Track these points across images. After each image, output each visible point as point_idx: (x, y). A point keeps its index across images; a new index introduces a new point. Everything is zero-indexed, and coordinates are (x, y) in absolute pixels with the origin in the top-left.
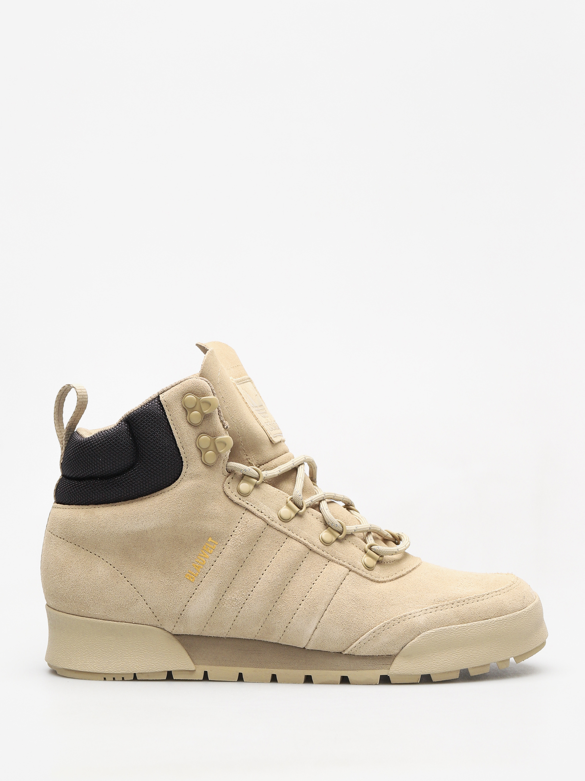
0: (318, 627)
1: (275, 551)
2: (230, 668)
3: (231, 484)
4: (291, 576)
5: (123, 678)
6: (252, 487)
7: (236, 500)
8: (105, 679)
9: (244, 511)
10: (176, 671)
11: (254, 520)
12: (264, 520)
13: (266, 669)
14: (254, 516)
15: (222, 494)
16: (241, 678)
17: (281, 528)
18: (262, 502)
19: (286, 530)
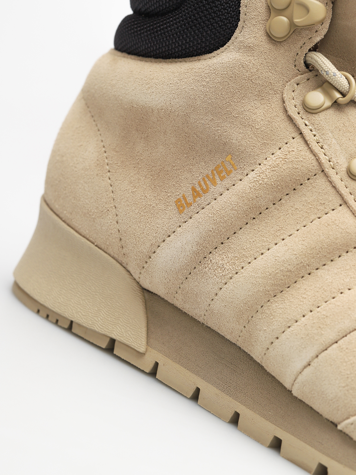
0: (312, 364)
1: (313, 217)
2: (188, 373)
3: (300, 87)
4: (318, 266)
5: (57, 321)
6: (328, 103)
7: (293, 112)
8: (38, 311)
9: (295, 134)
10: (120, 342)
11: (303, 153)
12: (318, 160)
13: (231, 399)
14: (306, 148)
15: (278, 95)
16: (195, 397)
17: (340, 186)
18: (332, 132)
19: (345, 192)
